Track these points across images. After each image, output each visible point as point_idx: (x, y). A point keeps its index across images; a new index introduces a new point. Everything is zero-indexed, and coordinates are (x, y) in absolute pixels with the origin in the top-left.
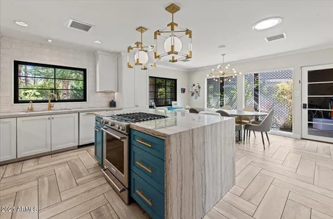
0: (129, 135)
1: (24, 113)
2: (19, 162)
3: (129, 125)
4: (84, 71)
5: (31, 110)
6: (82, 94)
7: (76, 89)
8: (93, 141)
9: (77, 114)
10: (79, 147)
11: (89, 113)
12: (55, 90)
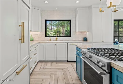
0: (110, 73)
1: (48, 42)
2: (46, 62)
3: (110, 63)
4: (70, 21)
5: (50, 40)
6: (69, 33)
7: (66, 31)
8: (75, 60)
9: (67, 44)
10: (68, 61)
11: (72, 43)
12: (58, 32)
